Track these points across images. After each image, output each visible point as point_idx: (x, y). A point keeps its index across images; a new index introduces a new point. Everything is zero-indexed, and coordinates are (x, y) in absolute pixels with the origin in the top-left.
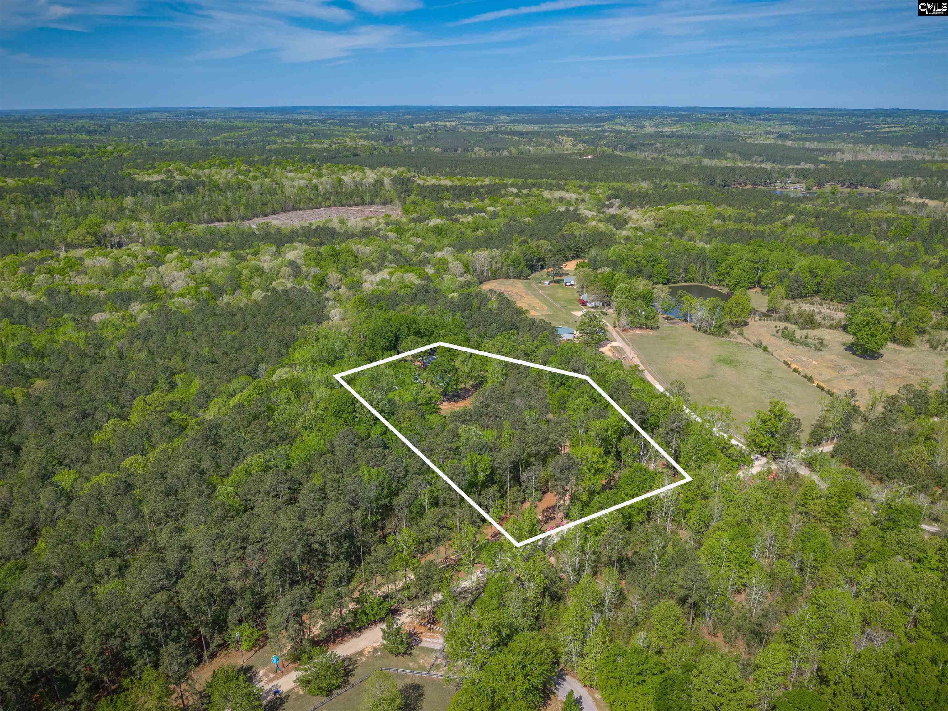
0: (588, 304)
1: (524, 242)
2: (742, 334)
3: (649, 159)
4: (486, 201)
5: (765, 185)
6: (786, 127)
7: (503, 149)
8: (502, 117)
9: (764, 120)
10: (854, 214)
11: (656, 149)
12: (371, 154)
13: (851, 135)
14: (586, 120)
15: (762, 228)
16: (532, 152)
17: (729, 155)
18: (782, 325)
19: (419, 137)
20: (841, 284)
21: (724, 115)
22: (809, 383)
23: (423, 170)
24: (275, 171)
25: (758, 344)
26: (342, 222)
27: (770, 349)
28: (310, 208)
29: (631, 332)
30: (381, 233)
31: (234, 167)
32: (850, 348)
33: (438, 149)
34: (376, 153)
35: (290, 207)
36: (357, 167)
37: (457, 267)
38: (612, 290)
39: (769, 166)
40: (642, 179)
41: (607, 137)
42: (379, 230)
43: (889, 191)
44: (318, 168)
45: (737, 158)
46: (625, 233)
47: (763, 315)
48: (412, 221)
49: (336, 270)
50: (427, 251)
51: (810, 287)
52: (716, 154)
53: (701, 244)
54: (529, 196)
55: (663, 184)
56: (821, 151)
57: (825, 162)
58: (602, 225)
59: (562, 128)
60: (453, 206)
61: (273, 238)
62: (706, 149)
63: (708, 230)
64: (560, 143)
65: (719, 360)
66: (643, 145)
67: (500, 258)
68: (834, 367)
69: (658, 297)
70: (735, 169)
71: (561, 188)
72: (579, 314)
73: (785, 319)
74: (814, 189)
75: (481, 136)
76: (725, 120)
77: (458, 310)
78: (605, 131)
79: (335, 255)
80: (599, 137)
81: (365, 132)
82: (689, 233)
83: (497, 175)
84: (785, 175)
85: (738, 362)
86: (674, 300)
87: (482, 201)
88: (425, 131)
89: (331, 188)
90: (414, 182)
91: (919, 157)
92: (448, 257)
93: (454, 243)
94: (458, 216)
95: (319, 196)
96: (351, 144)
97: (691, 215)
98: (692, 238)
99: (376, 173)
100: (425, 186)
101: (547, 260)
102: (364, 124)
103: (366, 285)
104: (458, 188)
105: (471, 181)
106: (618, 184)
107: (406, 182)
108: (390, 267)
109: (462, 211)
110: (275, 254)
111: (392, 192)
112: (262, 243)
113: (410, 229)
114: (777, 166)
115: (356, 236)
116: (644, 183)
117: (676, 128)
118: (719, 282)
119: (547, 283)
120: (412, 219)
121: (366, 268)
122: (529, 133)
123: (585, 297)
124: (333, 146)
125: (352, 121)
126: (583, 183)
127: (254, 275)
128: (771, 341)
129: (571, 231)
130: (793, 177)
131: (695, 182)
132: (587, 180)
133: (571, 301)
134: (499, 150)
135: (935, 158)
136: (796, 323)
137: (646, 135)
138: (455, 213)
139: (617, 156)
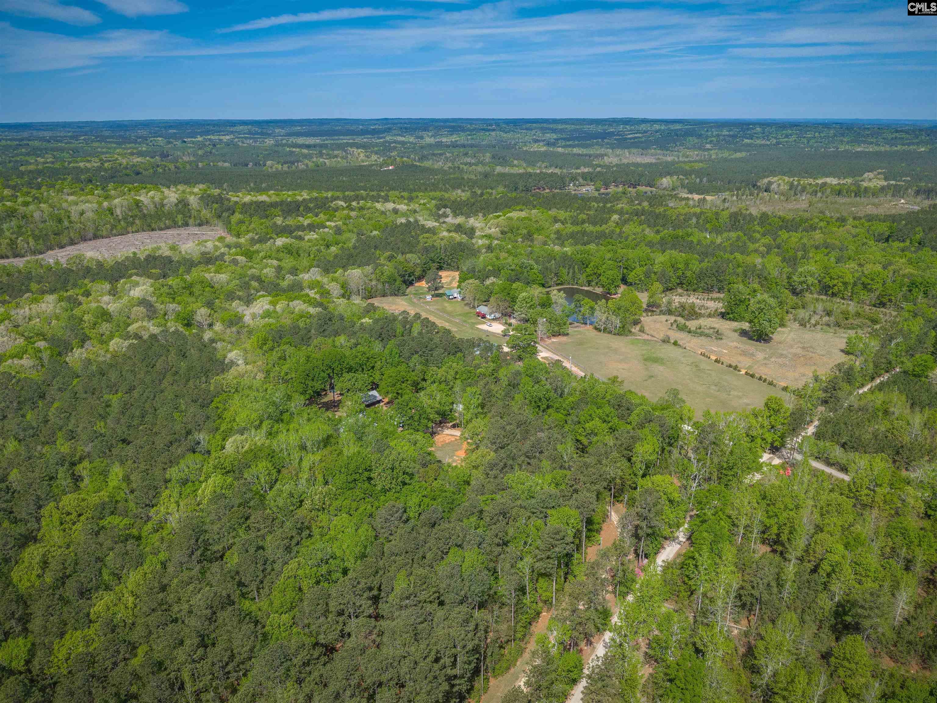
0: (488, 317)
1: (391, 257)
2: (642, 331)
3: (446, 168)
4: (321, 215)
5: (560, 189)
6: (548, 135)
7: (298, 162)
8: (277, 131)
9: (527, 129)
10: (664, 211)
11: (447, 158)
12: (155, 172)
13: (605, 141)
14: (363, 133)
15: (602, 229)
16: (328, 164)
17: (516, 162)
18: (672, 318)
19: (200, 152)
20: (701, 276)
22: (736, 372)
23: (225, 185)
24: (49, 195)
25: (666, 339)
26: (173, 248)
27: (680, 342)
28: (116, 235)
29: (549, 341)
30: (226, 257)
32: (744, 333)
33: (226, 165)
34: (160, 170)
35: (91, 235)
36: (148, 186)
37: (335, 289)
38: (514, 300)
39: (557, 171)
40: (454, 188)
41: (395, 148)
42: (223, 254)
43: (664, 189)
44: (103, 189)
45: (525, 165)
46: (480, 242)
47: (646, 310)
48: (253, 242)
49: (200, 304)
50: (292, 274)
51: (674, 280)
52: (504, 162)
53: (557, 248)
54: (361, 209)
55: (479, 192)
56: (590, 156)
57: (600, 166)
58: (453, 234)
59: (345, 140)
60: (287, 223)
61: (98, 273)
62: (493, 157)
63: (555, 233)
64: (352, 155)
65: (646, 360)
66: (434, 154)
67: (373, 276)
68: (744, 353)
69: (556, 303)
70: (530, 175)
71: (386, 199)
72: (484, 327)
73: (670, 312)
74: (602, 191)
75: (266, 150)
76: (494, 130)
77: (381, 337)
78: (390, 143)
79: (189, 288)
80: (387, 148)
81: (134, 148)
82: (539, 238)
83: (311, 188)
84: (573, 179)
85: (662, 359)
86: (573, 305)
87: (317, 216)
88: (201, 146)
89: (130, 210)
90: (229, 200)
91: (669, 159)
92: (319, 278)
93: (315, 263)
94: (300, 233)
95: (119, 221)
96: (124, 162)
97: (531, 220)
98: (545, 243)
99: (175, 192)
100: (244, 204)
101: (417, 274)
102: (125, 140)
103: (247, 319)
104: (282, 203)
105: (289, 196)
106: (438, 194)
107: (219, 200)
108: (263, 296)
109: (301, 228)
110: (113, 292)
111: (204, 212)
112: (86, 281)
113: (258, 252)
114: (565, 171)
115: (200, 263)
116: (459, 191)
117: (454, 138)
118: (589, 283)
119: (429, 298)
120: (252, 239)
121: (233, 299)
122: (315, 146)
123: (483, 309)
124: (106, 165)
125: (108, 137)
126: (402, 194)
127: (100, 321)
128: (675, 335)
129: (430, 243)
130: (581, 180)
131: (501, 189)
132: (404, 190)
133: (466, 314)
134: (293, 163)
135: (681, 159)
136: (680, 315)
137: (430, 145)
138: (295, 230)
139: (416, 166)
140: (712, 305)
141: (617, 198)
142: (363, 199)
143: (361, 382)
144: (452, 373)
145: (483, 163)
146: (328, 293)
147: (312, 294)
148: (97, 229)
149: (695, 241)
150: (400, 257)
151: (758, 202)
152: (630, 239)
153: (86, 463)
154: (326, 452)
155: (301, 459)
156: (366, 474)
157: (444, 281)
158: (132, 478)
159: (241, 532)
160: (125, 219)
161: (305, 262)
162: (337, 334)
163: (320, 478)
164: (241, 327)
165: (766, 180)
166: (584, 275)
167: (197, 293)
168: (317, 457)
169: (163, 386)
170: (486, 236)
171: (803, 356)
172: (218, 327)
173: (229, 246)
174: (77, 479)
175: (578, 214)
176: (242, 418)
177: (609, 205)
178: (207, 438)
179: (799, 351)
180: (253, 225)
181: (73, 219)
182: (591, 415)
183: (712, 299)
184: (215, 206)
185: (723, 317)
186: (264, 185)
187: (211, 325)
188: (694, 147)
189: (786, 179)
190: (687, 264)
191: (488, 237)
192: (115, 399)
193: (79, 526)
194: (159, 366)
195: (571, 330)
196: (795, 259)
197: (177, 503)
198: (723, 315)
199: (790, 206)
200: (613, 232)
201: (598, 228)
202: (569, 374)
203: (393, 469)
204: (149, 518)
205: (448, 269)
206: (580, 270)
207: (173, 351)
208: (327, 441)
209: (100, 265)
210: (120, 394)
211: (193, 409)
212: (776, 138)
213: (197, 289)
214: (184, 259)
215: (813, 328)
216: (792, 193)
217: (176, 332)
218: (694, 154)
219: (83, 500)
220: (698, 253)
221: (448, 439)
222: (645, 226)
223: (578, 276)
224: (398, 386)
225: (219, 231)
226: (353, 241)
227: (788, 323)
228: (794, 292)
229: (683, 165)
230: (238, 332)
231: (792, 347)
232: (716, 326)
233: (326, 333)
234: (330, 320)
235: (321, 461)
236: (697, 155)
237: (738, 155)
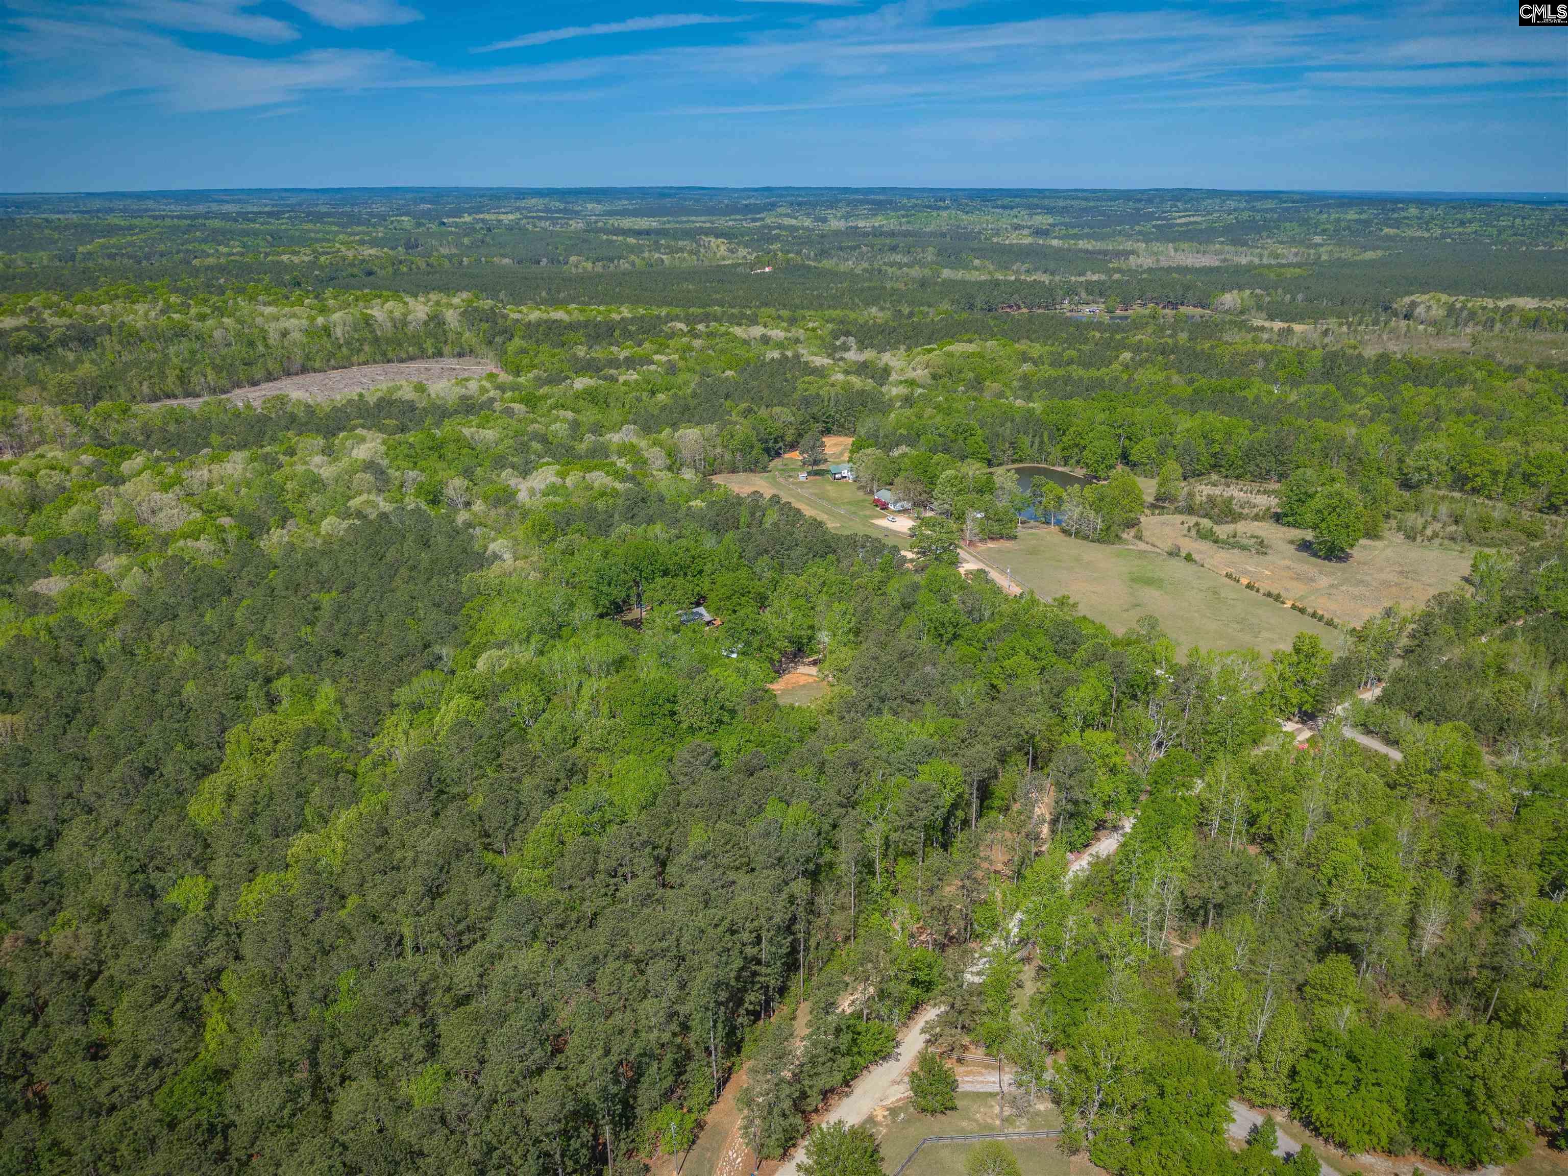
0: (892, 507)
1: (749, 411)
2: (1139, 537)
3: (858, 271)
4: (647, 345)
5: (1047, 308)
6: (1039, 218)
7: (619, 258)
8: (590, 206)
9: (1004, 207)
10: (1212, 347)
11: (862, 255)
12: (396, 272)
13: (1137, 228)
14: (729, 211)
15: (1098, 374)
16: (666, 262)
17: (977, 262)
18: (1192, 520)
19: (466, 241)
20: (1250, 455)
21: (943, 200)
22: (1279, 604)
23: (502, 295)
24: (236, 304)
25: (1175, 551)
26: (418, 389)
27: (1195, 556)
28: (334, 368)
29: (981, 547)
30: (497, 406)
31: (155, 300)
32: (1305, 546)
33: (506, 261)
34: (404, 269)
35: (296, 366)
36: (385, 293)
37: (656, 457)
38: (932, 481)
39: (1045, 278)
40: (867, 304)
41: (777, 238)
42: (492, 400)
43: (1226, 312)
44: (316, 297)
45: (991, 267)
46: (895, 391)
47: (1153, 506)
48: (539, 382)
49: (452, 473)
50: (593, 432)
51: (1206, 459)
52: (958, 263)
53: (1019, 403)
54: (711, 335)
55: (906, 310)
56: (1105, 253)
57: (1119, 270)
58: (853, 379)
59: (700, 222)
60: (594, 355)
61: (307, 423)
62: (939, 254)
63: (1019, 380)
64: (707, 248)
65: (1133, 580)
66: (841, 248)
67: (719, 439)
68: (1299, 577)
69: (1002, 488)
70: (997, 284)
71: (753, 321)
72: (883, 523)
73: (1191, 510)
74: (1119, 312)
75: (570, 238)
76: (947, 208)
77: (716, 528)
78: (770, 228)
79: (437, 447)
80: (764, 237)
81: (364, 233)
82: (990, 386)
83: (636, 301)
84: (1071, 291)
85: (1162, 580)
86: (1028, 493)
87: (640, 345)
88: (469, 230)
89: (356, 330)
90: (505, 317)
91: (1244, 261)
92: (635, 440)
93: (631, 416)
94: (612, 371)
95: (340, 347)
96: (350, 254)
97: (983, 357)
98: (1001, 395)
99: (425, 304)
100: (529, 323)
101: (789, 439)
102: (353, 219)
103: (522, 496)
104: (586, 324)
105: (599, 312)
106: (836, 313)
107: (491, 317)
108: (548, 464)
109: (614, 363)
110: (328, 451)
111: (467, 335)
112: (290, 434)
113: (546, 397)
114: (1057, 278)
115: (456, 412)
116: (874, 310)
117: (878, 221)
118: (1066, 461)
119: (802, 476)
120: (537, 379)
121: (503, 467)
122: (648, 232)
123: (884, 495)
124: (322, 259)
125: (328, 215)
126: (781, 312)
127: (307, 490)
128: (1189, 545)
129: (812, 391)
130: (1084, 295)
131: (945, 306)
132: (785, 306)
133: (858, 503)
134: (611, 260)
135: (1265, 261)
136: (1206, 515)
137: (837, 233)
138: (605, 366)
139: (809, 268)
140: (1263, 501)
141: (1138, 325)
142: (716, 319)
143: (679, 592)
144: (816, 583)
145: (921, 264)
146: (645, 462)
147: (621, 463)
148: (308, 358)
149: (1251, 398)
150: (763, 412)
151: (1385, 337)
152: (1142, 391)
153: (286, 679)
154: (616, 678)
155: (580, 685)
156: (668, 706)
157: (828, 451)
158: (348, 701)
159: (489, 771)
160: (348, 343)
161: (615, 414)
162: (651, 521)
163: (605, 710)
164: (512, 508)
165: (1407, 300)
166: (1059, 447)
167: (450, 456)
168: (604, 684)
169: (394, 584)
170: (906, 381)
171: (1397, 584)
172: (479, 506)
173: (502, 388)
174: (273, 701)
175: (1064, 350)
176: (503, 627)
177: (1118, 337)
178: (452, 654)
179: (1393, 578)
180: (542, 357)
181: (271, 342)
182: (1013, 649)
183: (1265, 492)
184: (485, 326)
185: (1277, 521)
186: (562, 295)
187: (468, 504)
188: (1293, 241)
189: (1444, 298)
190: (1229, 434)
191: (911, 383)
192: (326, 600)
193: (274, 756)
194: (389, 557)
195: (1020, 531)
196: (1415, 430)
197: (406, 733)
198: (1278, 518)
199: (1441, 344)
200: (1116, 379)
201: (1094, 373)
202: (997, 591)
203: (705, 701)
204: (368, 751)
205: (838, 433)
206: (1051, 438)
207: (410, 538)
208: (619, 664)
209: (310, 410)
210: (334, 594)
211: (435, 615)
212: (1442, 227)
213: (450, 451)
214: (433, 405)
215: (1426, 543)
216: (1452, 321)
217: (418, 509)
218: (1289, 254)
219: (281, 723)
220: (1251, 417)
221: (802, 680)
222: (1173, 371)
223: (1048, 447)
224: (735, 599)
225: (490, 366)
226: (693, 385)
227: (1387, 534)
228: (1406, 484)
229: (1266, 271)
230: (507, 515)
231: (1381, 570)
232: (1259, 533)
233: (635, 520)
234: (643, 500)
235: (608, 688)
236: (1296, 254)
237: (1370, 255)
